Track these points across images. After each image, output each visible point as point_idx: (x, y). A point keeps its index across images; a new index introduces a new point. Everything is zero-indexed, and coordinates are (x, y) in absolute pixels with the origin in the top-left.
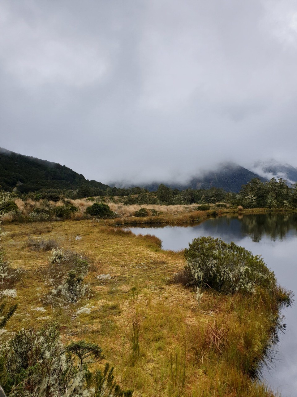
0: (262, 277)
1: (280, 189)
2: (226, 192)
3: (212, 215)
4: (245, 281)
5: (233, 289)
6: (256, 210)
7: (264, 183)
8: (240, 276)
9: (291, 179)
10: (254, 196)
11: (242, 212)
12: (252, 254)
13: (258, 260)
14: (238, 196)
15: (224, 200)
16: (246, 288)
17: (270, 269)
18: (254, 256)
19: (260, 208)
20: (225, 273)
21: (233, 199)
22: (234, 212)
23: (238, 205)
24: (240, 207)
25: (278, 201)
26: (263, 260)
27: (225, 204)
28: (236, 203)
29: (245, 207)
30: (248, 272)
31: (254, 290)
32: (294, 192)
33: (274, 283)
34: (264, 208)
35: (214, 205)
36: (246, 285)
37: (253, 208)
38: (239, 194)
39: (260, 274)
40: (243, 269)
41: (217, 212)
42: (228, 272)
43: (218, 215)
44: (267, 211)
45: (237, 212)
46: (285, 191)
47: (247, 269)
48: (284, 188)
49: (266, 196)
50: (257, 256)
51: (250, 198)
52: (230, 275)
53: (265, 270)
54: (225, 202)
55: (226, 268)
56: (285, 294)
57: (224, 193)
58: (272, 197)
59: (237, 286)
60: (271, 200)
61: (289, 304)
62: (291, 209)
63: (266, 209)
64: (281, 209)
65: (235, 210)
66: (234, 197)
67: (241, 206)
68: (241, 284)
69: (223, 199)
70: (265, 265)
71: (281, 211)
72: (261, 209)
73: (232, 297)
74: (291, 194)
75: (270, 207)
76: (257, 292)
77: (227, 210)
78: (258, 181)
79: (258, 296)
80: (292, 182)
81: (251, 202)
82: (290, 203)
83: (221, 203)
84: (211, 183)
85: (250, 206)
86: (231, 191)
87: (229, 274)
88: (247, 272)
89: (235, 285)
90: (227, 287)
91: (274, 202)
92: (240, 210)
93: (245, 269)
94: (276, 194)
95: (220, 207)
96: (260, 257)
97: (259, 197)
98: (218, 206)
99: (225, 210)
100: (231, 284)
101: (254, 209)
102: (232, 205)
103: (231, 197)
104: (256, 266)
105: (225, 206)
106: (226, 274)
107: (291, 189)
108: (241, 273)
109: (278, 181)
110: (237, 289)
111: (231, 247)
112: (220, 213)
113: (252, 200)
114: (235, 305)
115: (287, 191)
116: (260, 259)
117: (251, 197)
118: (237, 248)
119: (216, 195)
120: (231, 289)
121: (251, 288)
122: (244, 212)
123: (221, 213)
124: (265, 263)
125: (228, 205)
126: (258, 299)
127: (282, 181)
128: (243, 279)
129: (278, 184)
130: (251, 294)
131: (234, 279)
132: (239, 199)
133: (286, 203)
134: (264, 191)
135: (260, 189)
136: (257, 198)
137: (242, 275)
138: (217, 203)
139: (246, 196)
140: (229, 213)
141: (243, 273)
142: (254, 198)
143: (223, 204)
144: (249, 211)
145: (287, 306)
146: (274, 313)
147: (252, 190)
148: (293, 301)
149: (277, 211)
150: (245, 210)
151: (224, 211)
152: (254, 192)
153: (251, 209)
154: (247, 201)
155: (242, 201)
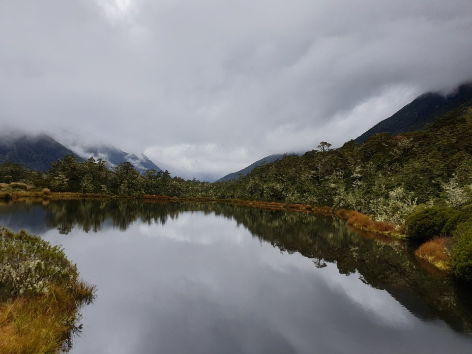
0: (59, 271)
1: (98, 172)
2: (28, 170)
3: (3, 198)
4: (34, 279)
5: (15, 293)
6: (67, 195)
7: (80, 162)
8: (28, 273)
9: (112, 161)
10: (66, 178)
11: (48, 196)
12: (49, 245)
13: (57, 252)
14: (45, 176)
15: (24, 180)
16: (34, 288)
17: (72, 261)
18: (52, 247)
19: (72, 192)
20: (5, 272)
21: (38, 179)
22: (37, 196)
23: (44, 187)
24: (46, 190)
25: (95, 185)
26: (63, 251)
27: (24, 184)
28: (40, 184)
29: (52, 190)
30: (40, 266)
31: (46, 290)
32: (114, 176)
33: (75, 278)
34: (77, 193)
35: (7, 185)
36: (35, 285)
37: (63, 191)
38: (46, 173)
39: (57, 268)
40: (33, 264)
41: (11, 195)
42: (10, 270)
43: (12, 200)
44: (80, 196)
45: (41, 196)
46: (103, 174)
47: (39, 264)
48: (102, 170)
49: (81, 178)
50: (57, 246)
51: (60, 180)
52: (12, 274)
53: (64, 263)
54: (25, 183)
55: (8, 265)
56: (87, 290)
57: (25, 170)
58: (88, 180)
59: (20, 288)
60: (86, 183)
61: (90, 301)
62: (109, 195)
63: (80, 193)
64: (98, 194)
65: (39, 193)
66: (39, 176)
67: (48, 188)
68: (28, 284)
69: (23, 178)
70: (65, 257)
71: (98, 197)
72: (73, 194)
73: (12, 304)
74: (110, 178)
75: (85, 191)
76: (50, 292)
77: (28, 193)
78: (72, 159)
79: (51, 296)
80: (113, 165)
81: (61, 185)
82: (108, 188)
83: (19, 184)
84: (7, 156)
85: (59, 189)
86: (35, 169)
87: (10, 273)
88: (38, 267)
89: (19, 286)
90: (6, 291)
91: (91, 186)
92: (46, 193)
93: (36, 263)
94: (94, 177)
95: (17, 189)
96: (59, 248)
97: (71, 179)
98: (13, 186)
99: (23, 192)
100: (13, 285)
101: (65, 193)
102: (35, 187)
103: (35, 176)
104: (53, 259)
105: (25, 188)
106: (6, 274)
107: (111, 172)
108: (30, 269)
109: (97, 162)
110: (21, 291)
111: (20, 238)
112: (16, 197)
113: (63, 182)
114: (15, 314)
115: (106, 175)
116: (60, 250)
117: (62, 178)
118: (29, 237)
119: (12, 173)
120: (12, 293)
121: (43, 288)
122: (51, 196)
123: (18, 197)
124: (65, 254)
125: (29, 187)
126: (50, 300)
127: (102, 162)
128: (31, 276)
129: (96, 165)
130: (41, 295)
131: (18, 279)
132: (46, 180)
133: (104, 188)
134: (79, 172)
135: (74, 169)
136: (69, 180)
137: (31, 272)
138: (13, 183)
139: (55, 176)
140: (29, 196)
141: (33, 269)
142: (66, 179)
143: (22, 185)
144: (58, 195)
145: (88, 304)
146: (69, 315)
147: (64, 170)
148: (95, 297)
149: (93, 196)
150: (52, 193)
151: (22, 195)
152: (66, 172)
153: (61, 193)
154: (56, 183)
155: (49, 182)
